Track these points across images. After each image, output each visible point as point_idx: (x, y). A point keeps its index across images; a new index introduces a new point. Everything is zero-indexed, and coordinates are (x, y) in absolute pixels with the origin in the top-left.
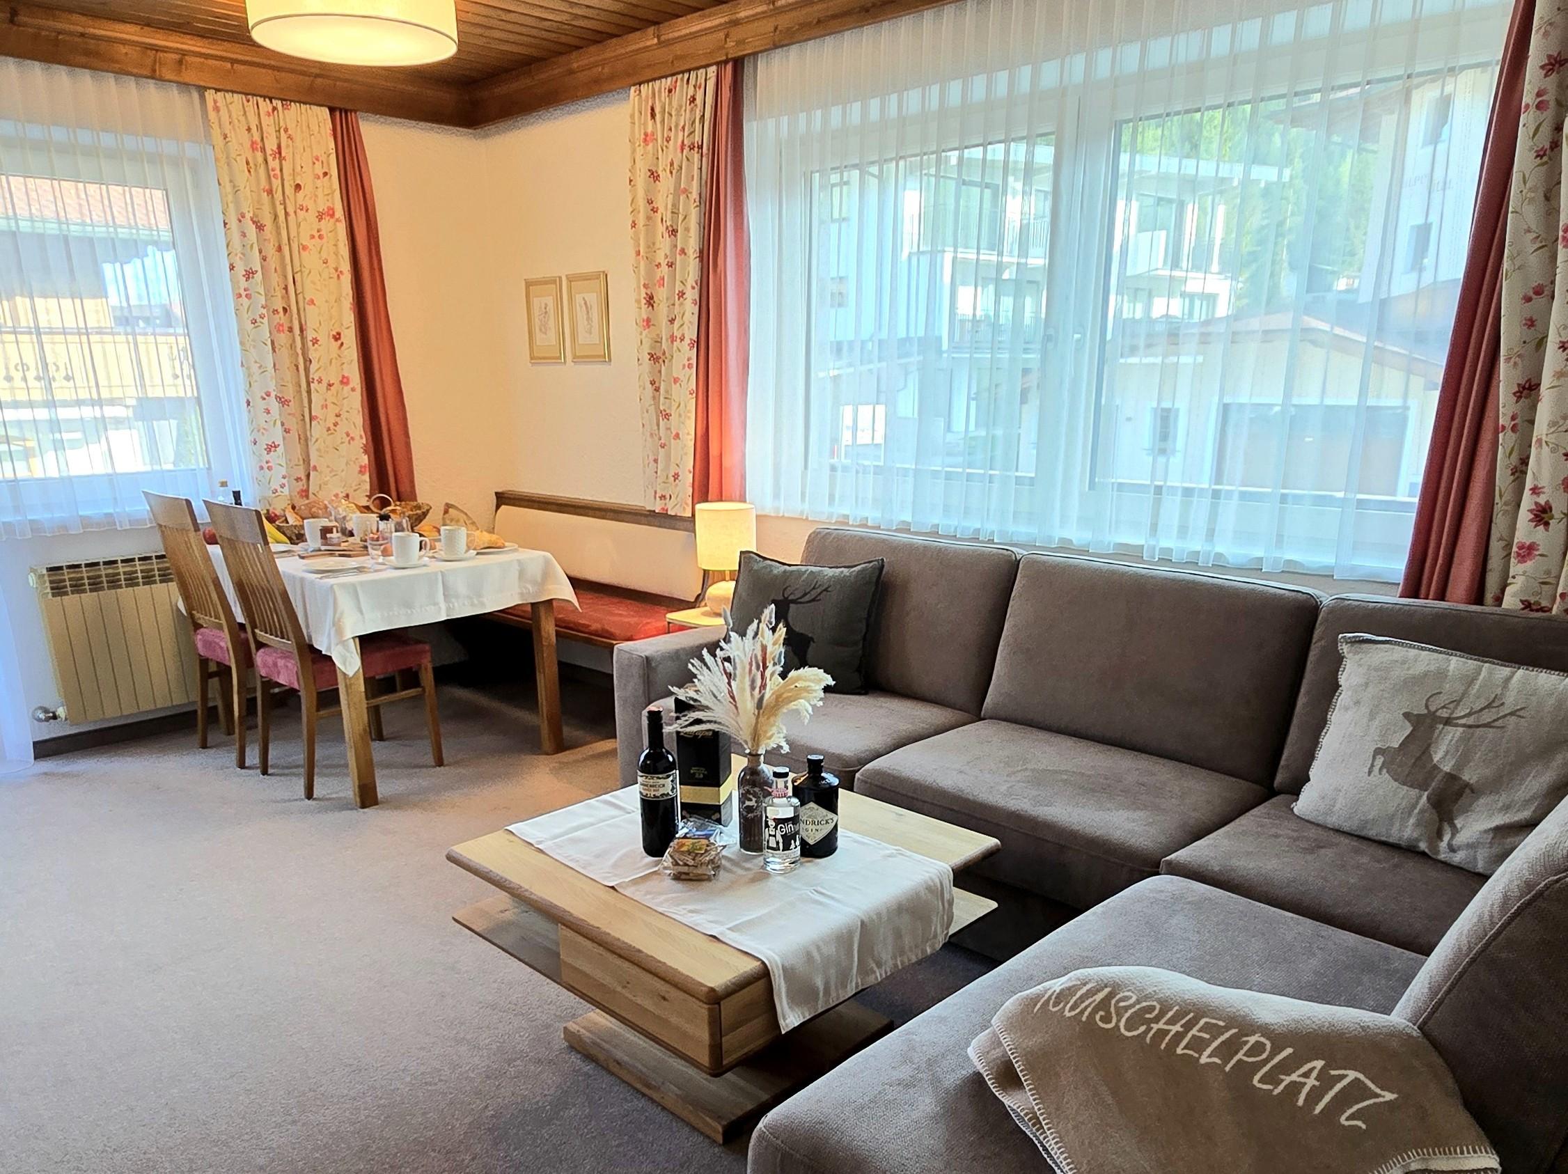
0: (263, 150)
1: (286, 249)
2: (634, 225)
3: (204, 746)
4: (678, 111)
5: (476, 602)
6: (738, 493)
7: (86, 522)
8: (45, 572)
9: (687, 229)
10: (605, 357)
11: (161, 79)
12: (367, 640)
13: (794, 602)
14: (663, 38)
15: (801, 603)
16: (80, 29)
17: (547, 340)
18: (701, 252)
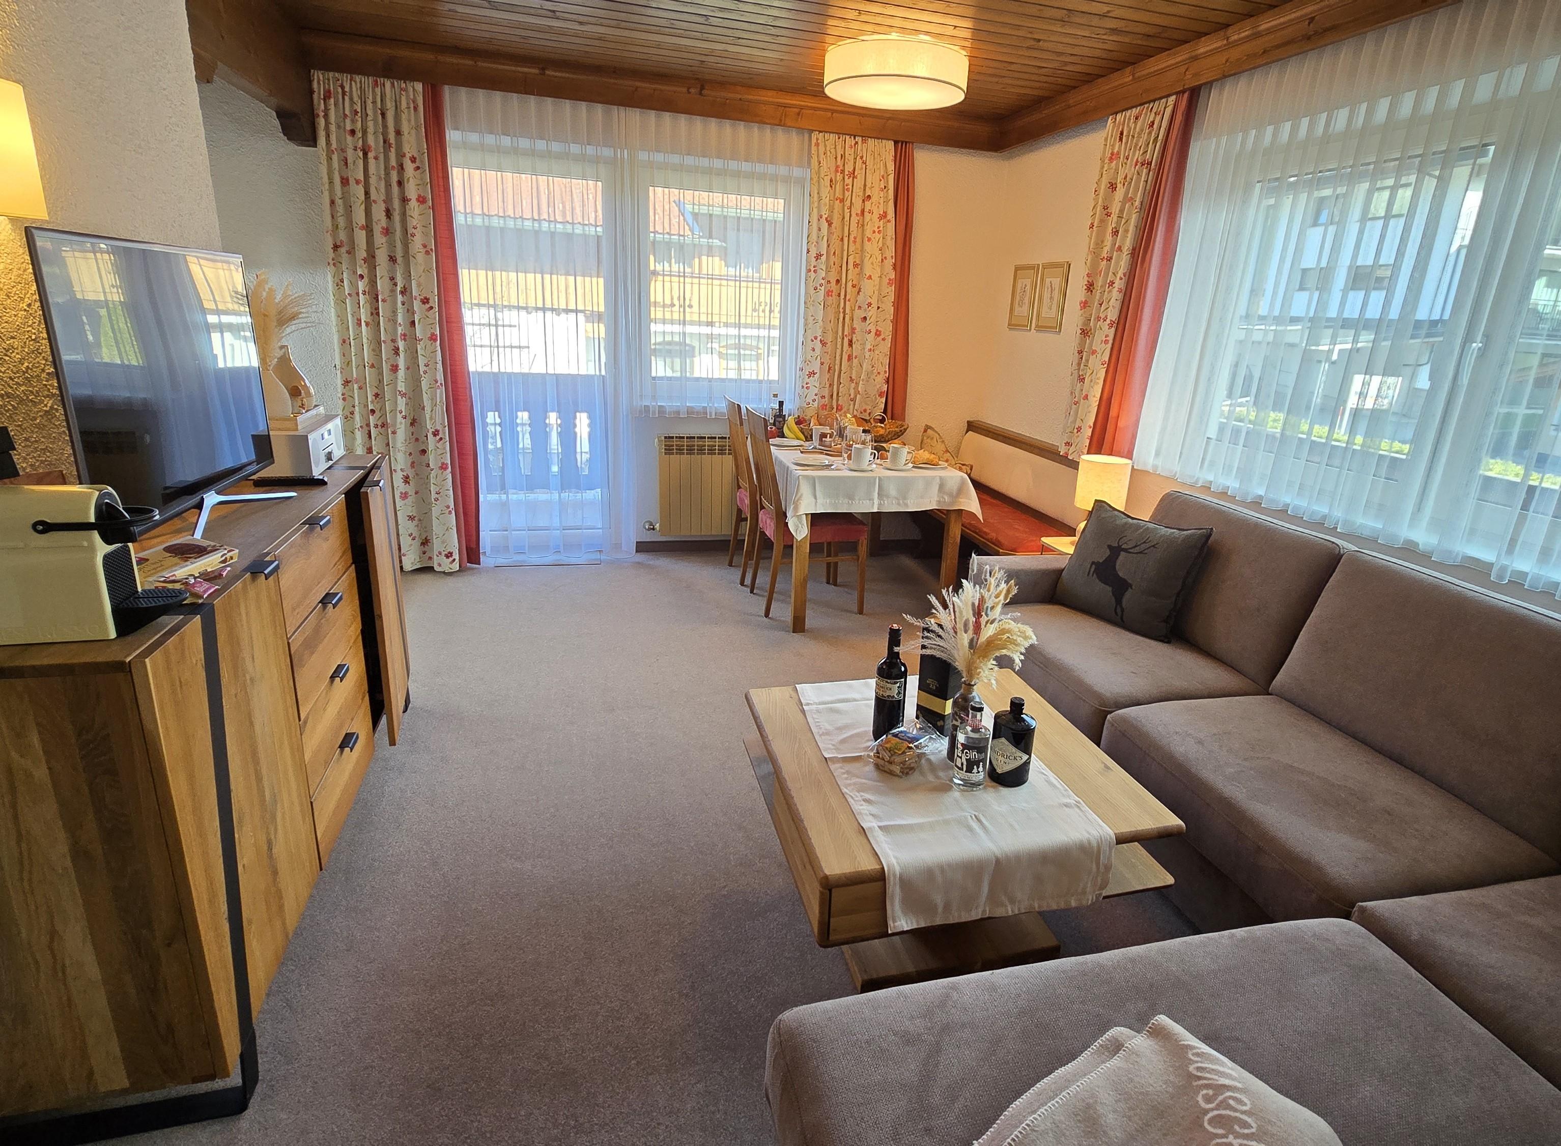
0: (843, 172)
1: (846, 239)
2: (1092, 226)
3: (730, 565)
4: (1139, 134)
5: (901, 502)
6: (1126, 450)
7: (690, 411)
8: (663, 438)
9: (1127, 231)
10: (1057, 328)
11: (784, 125)
12: (816, 520)
13: (1126, 550)
14: (1137, 75)
15: (1130, 553)
16: (740, 96)
17: (1022, 311)
18: (1134, 249)
